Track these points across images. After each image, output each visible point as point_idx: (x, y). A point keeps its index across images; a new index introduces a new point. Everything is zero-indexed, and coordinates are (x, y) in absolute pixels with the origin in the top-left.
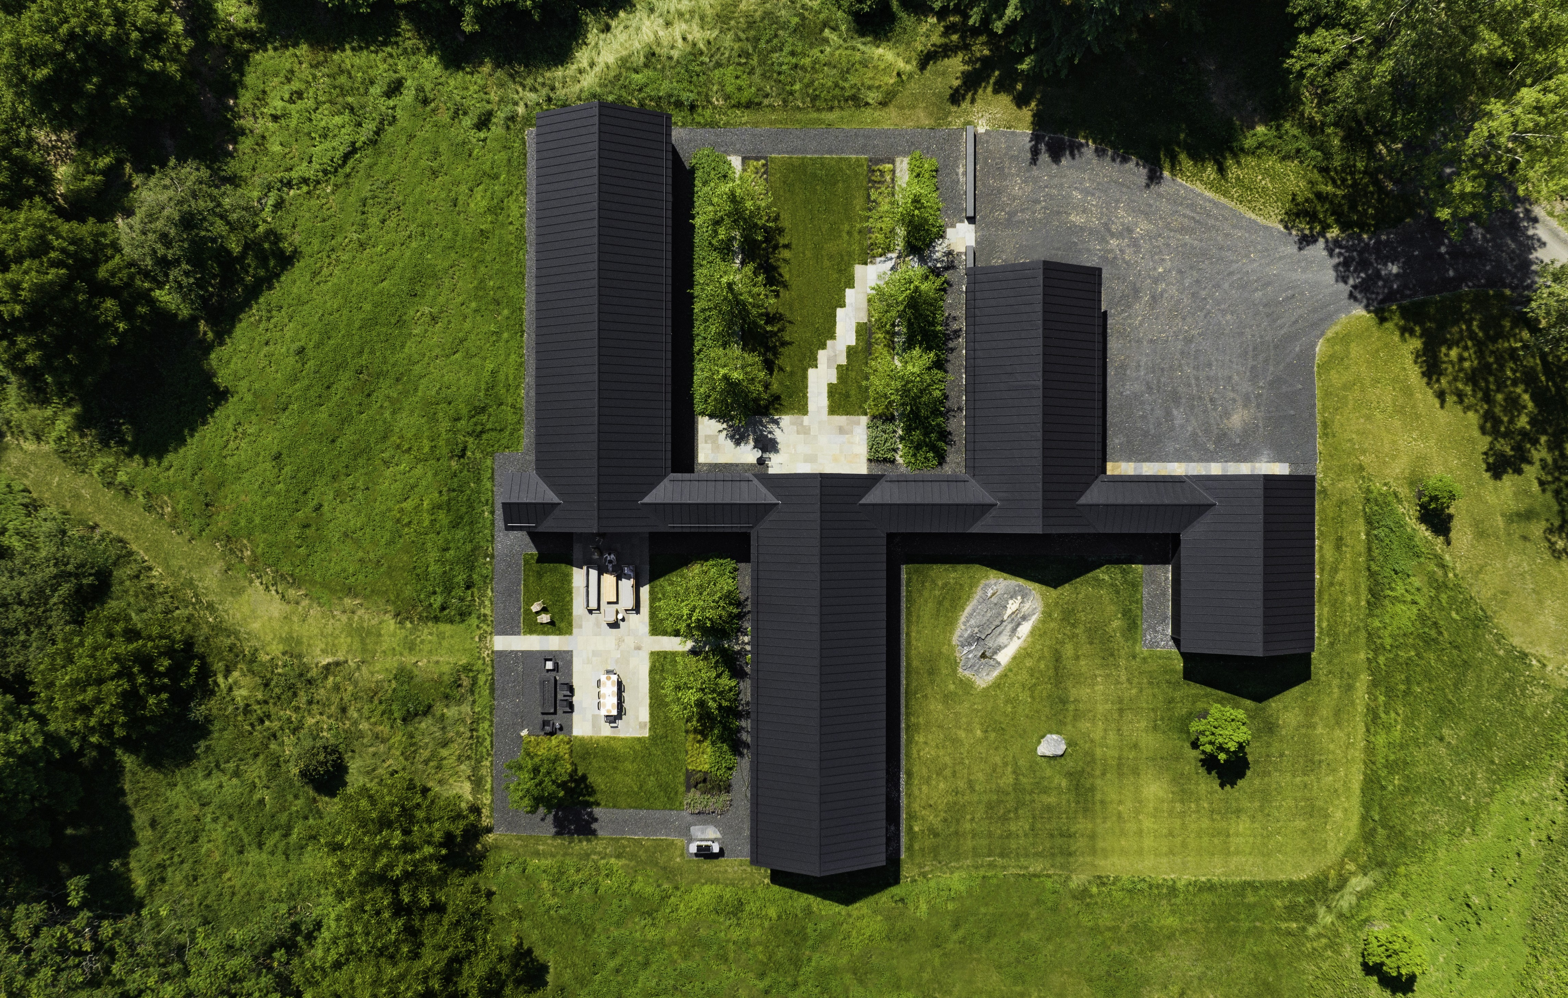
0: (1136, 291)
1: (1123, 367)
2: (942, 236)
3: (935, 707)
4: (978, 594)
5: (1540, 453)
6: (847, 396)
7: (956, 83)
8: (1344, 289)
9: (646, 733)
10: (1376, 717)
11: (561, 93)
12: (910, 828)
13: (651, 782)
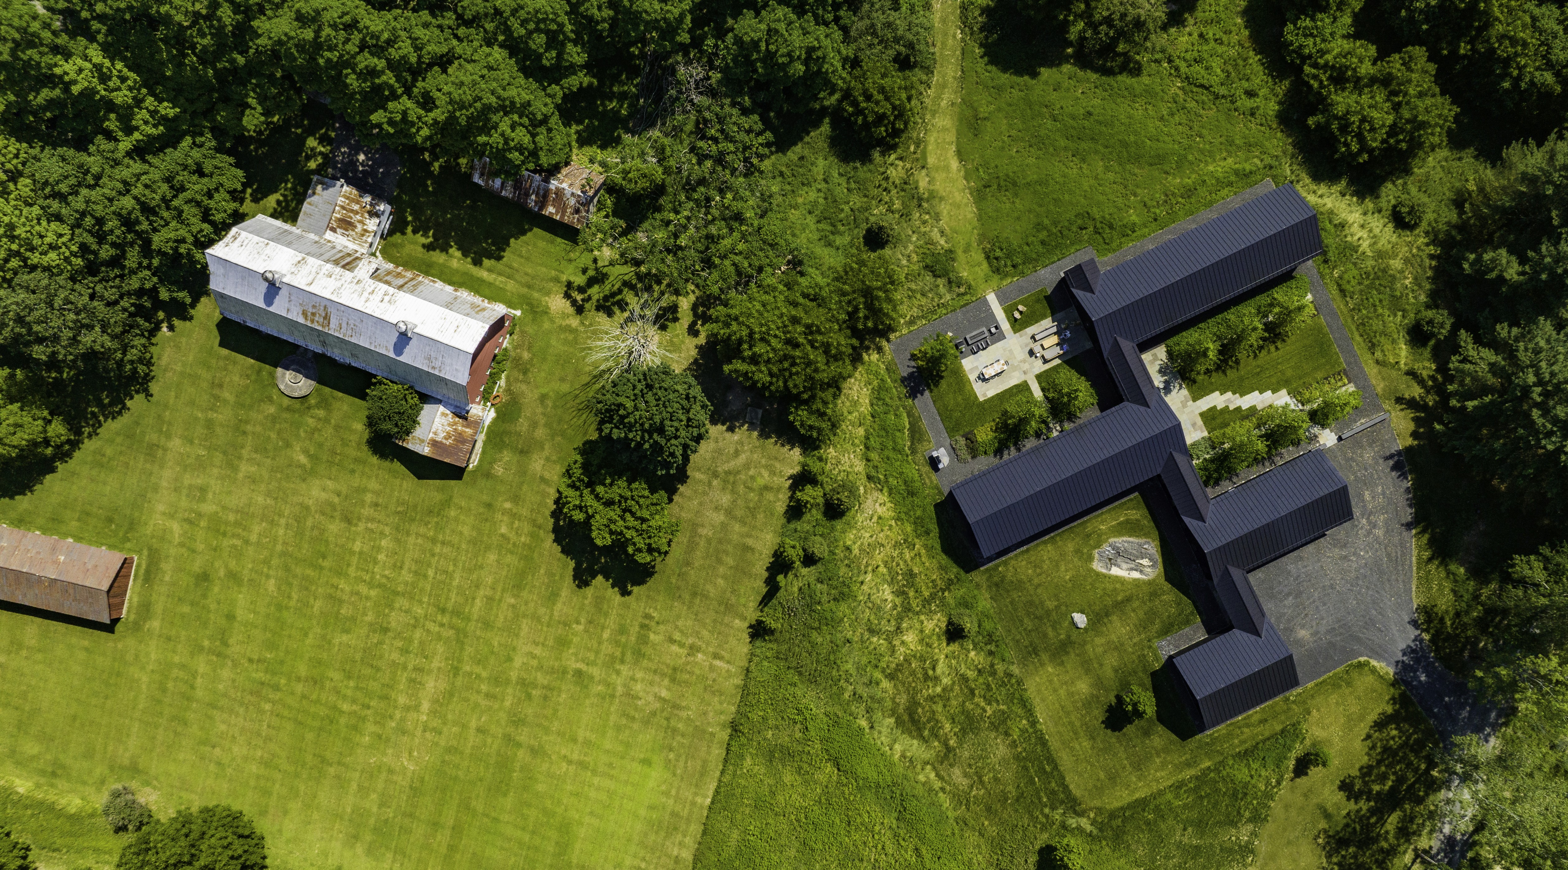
0: (1345, 546)
1: (1301, 558)
2: (1323, 426)
3: (1070, 547)
4: (1142, 540)
5: (1364, 806)
6: (1214, 419)
7: (1407, 396)
8: (1399, 656)
9: (981, 399)
10: (1179, 787)
11: (1298, 187)
12: (998, 566)
13: (957, 414)
